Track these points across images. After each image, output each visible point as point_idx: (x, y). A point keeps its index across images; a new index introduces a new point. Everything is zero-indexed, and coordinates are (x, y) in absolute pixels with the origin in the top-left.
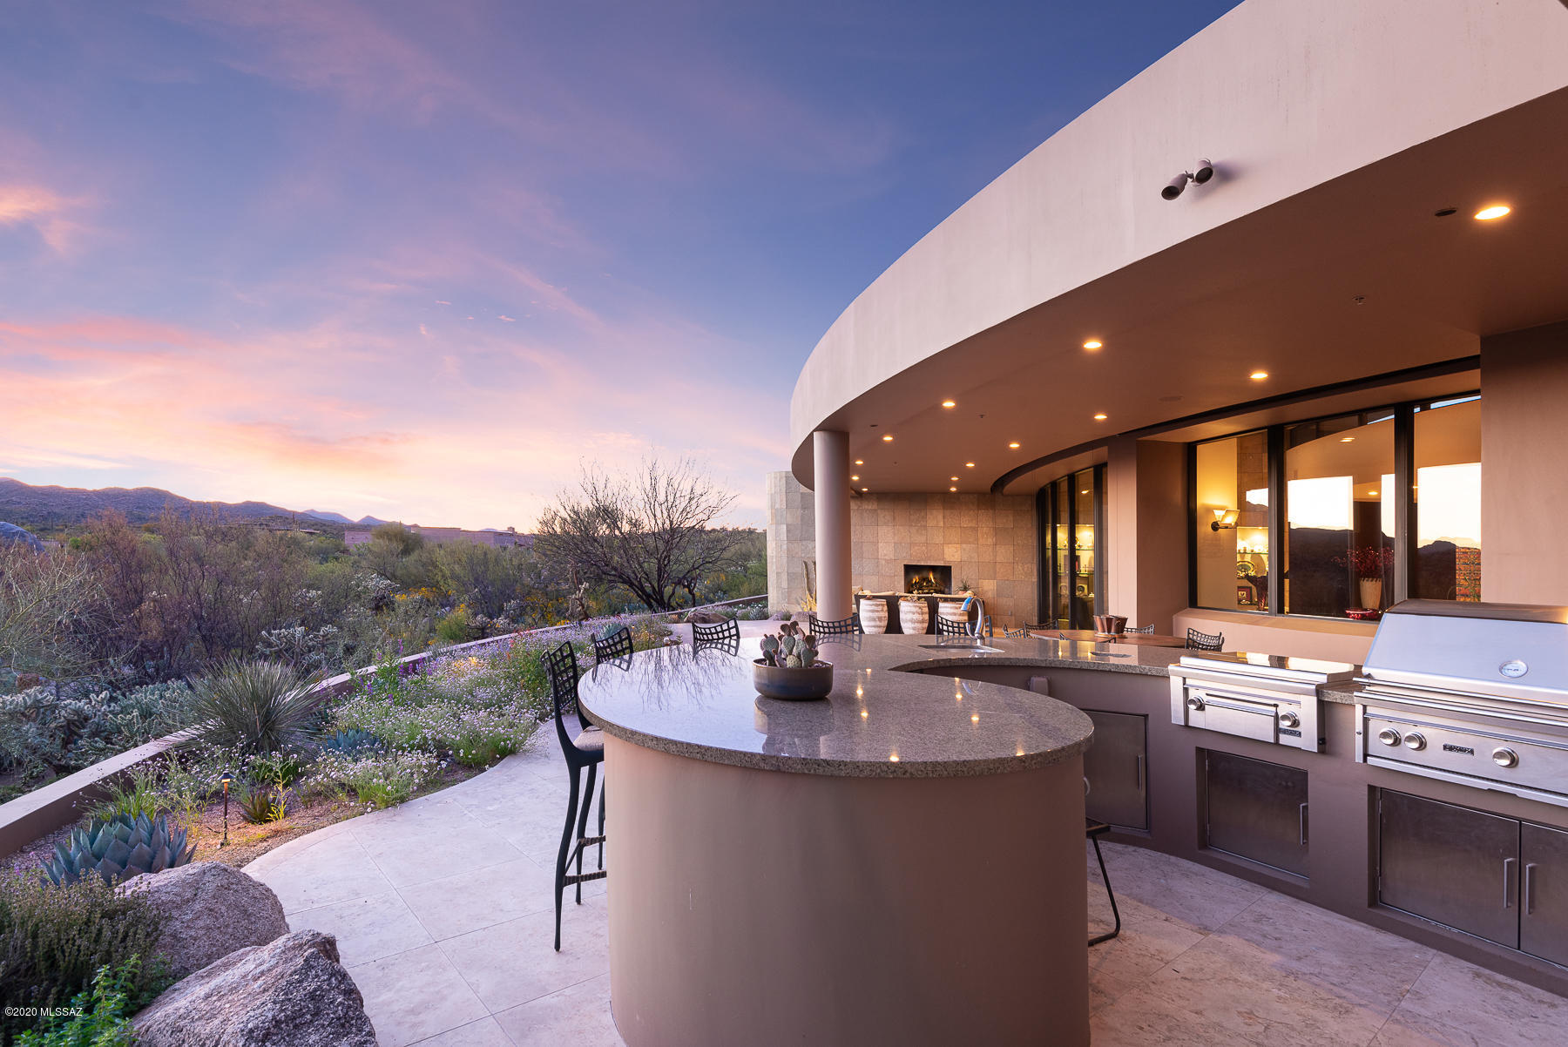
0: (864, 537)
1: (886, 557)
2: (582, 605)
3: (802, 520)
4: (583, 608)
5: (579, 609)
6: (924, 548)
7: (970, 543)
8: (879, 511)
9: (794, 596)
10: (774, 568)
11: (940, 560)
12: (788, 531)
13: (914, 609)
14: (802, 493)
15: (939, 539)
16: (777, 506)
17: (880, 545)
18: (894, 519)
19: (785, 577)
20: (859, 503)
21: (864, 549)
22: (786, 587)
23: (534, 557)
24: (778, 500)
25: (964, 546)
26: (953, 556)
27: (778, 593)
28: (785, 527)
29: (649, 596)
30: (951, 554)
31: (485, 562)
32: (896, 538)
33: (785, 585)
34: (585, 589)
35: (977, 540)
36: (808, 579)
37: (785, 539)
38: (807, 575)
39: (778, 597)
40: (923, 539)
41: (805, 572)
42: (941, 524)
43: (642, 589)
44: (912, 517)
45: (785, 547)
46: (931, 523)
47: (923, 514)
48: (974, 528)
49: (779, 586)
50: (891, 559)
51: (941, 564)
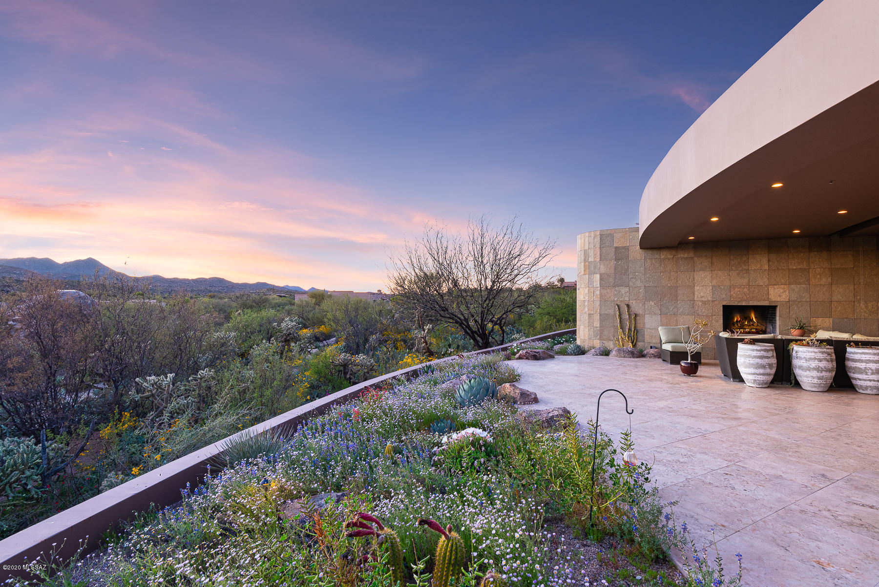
0: (680, 282)
1: (703, 299)
2: (426, 342)
3: (615, 269)
4: (427, 344)
5: (424, 345)
6: (746, 290)
7: (800, 283)
8: (696, 259)
9: (606, 333)
10: (586, 309)
11: (764, 300)
12: (601, 279)
13: (820, 356)
14: (616, 248)
15: (762, 281)
16: (591, 259)
17: (697, 288)
18: (712, 264)
19: (597, 317)
20: (674, 252)
21: (679, 292)
22: (598, 325)
23: (390, 306)
24: (591, 253)
25: (793, 286)
26: (780, 296)
27: (589, 330)
28: (598, 276)
29: (473, 332)
30: (777, 294)
31: (356, 310)
32: (714, 282)
33: (597, 324)
34: (429, 329)
35: (808, 280)
36: (620, 318)
37: (599, 286)
38: (620, 315)
39: (589, 334)
40: (745, 281)
41: (617, 313)
42: (766, 267)
43: (468, 326)
44: (732, 262)
45: (598, 293)
46: (753, 267)
47: (744, 259)
48: (805, 269)
49: (590, 325)
50: (708, 301)
51: (766, 303)
